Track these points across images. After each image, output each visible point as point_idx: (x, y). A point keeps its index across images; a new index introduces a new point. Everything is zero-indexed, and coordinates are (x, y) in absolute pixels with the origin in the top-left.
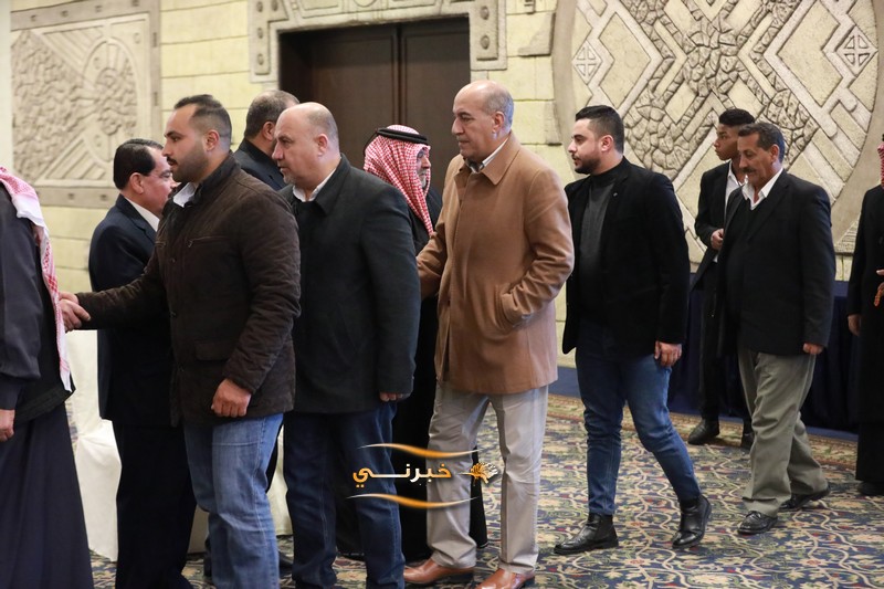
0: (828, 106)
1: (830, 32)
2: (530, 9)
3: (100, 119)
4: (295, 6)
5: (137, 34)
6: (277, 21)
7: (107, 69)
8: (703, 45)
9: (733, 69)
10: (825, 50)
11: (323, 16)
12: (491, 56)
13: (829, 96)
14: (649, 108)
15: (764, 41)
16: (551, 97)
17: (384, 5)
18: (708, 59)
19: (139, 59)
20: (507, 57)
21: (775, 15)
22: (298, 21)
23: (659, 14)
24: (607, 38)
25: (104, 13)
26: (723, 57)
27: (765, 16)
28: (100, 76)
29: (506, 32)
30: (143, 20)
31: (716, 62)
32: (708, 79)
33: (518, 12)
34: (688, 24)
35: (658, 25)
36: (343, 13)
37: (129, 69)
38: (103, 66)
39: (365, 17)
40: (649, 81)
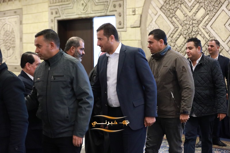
0: (226, 42)
1: (227, 20)
2: (134, 13)
3: (5, 45)
4: (62, 13)
5: (15, 21)
6: (57, 17)
7: (7, 31)
8: (187, 24)
9: (197, 31)
10: (225, 25)
11: (71, 16)
12: (122, 27)
13: (227, 39)
14: (170, 43)
15: (206, 23)
16: (140, 39)
17: (89, 13)
18: (189, 28)
19: (16, 28)
20: (127, 28)
21: (210, 15)
22: (63, 17)
23: (174, 15)
24: (158, 22)
25: (6, 15)
26: (194, 28)
27: (207, 15)
28: (5, 33)
29: (126, 20)
30: (17, 17)
31: (191, 29)
32: (189, 34)
33: (130, 14)
34: (183, 18)
35: (173, 18)
36: (77, 15)
37: (13, 31)
38: (6, 30)
39: (83, 16)
40: (170, 35)
